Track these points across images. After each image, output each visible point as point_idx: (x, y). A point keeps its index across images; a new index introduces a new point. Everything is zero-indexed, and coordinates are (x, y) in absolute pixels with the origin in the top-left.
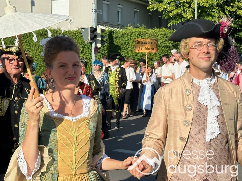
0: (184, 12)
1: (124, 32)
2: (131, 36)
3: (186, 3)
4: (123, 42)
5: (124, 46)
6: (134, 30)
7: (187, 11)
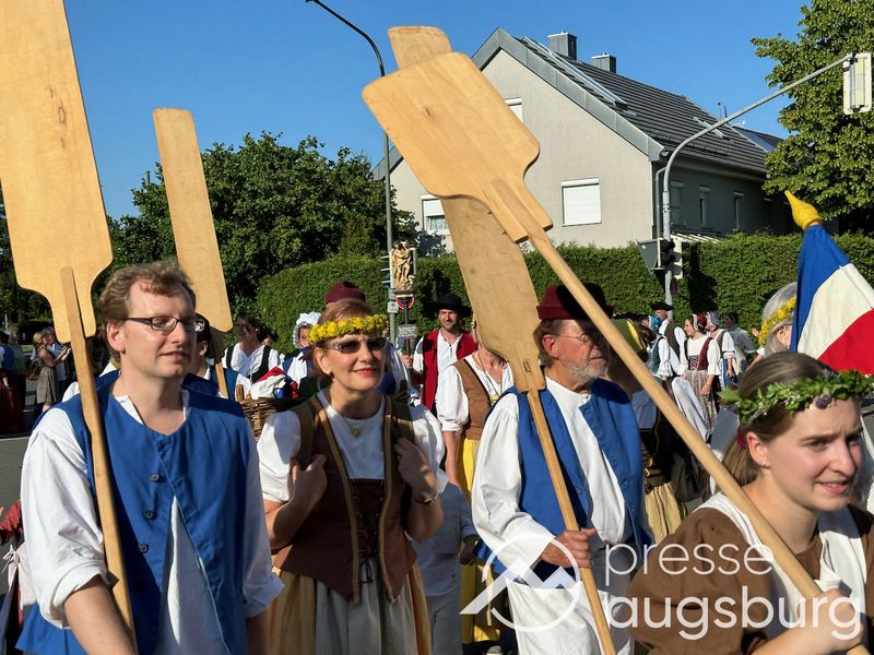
0: (850, 192)
1: (726, 246)
2: (742, 254)
3: (853, 172)
4: (724, 266)
5: (730, 275)
6: (749, 240)
7: (855, 189)
